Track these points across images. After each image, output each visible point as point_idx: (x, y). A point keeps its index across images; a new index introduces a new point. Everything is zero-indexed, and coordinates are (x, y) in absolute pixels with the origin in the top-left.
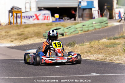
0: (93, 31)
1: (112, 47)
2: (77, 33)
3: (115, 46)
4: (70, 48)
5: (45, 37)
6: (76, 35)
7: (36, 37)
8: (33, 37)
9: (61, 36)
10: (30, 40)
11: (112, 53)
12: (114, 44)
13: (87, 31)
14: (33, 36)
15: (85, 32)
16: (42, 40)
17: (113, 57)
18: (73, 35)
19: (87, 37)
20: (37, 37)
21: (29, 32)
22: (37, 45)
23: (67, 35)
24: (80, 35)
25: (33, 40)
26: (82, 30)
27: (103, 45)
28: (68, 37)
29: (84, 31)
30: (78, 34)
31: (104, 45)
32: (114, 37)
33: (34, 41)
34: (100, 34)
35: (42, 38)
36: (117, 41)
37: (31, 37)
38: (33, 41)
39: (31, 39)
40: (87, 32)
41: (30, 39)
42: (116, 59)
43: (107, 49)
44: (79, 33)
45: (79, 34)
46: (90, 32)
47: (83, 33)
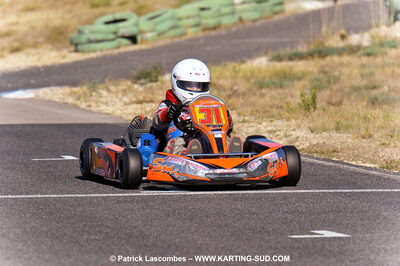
0: (234, 29)
1: (276, 87)
2: (181, 35)
3: (285, 83)
4: (141, 89)
5: (76, 45)
6: (177, 40)
7: (50, 46)
8: (42, 43)
9: (126, 45)
10: (28, 55)
11: (267, 108)
12: (285, 78)
13: (214, 28)
14: (41, 39)
15: (207, 33)
16: (64, 57)
17: (264, 124)
18: (168, 41)
19: (208, 48)
20: (53, 44)
21: (33, 28)
22: (42, 75)
23: (147, 40)
24: (191, 40)
25: (38, 53)
26: (197, 25)
27: (248, 80)
28: (149, 46)
29: (205, 29)
30: (184, 38)
31: (252, 81)
32: (294, 51)
33: (39, 59)
34: (253, 40)
35: (66, 47)
36: (299, 66)
37: (35, 45)
38: (35, 58)
39: (33, 51)
40: (213, 33)
41: (28, 50)
42: (270, 132)
43: (258, 93)
44: (186, 34)
45: (188, 37)
46: (223, 32)
47: (201, 34)
